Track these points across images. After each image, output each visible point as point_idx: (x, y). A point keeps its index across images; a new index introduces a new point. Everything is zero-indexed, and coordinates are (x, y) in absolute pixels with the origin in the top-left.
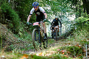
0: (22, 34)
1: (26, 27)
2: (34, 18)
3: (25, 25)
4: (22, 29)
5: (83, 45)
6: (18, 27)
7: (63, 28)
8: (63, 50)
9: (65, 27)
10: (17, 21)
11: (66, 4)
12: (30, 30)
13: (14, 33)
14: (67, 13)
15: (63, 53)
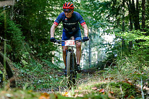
0: (27, 63)
1: (33, 51)
2: (46, 36)
3: (31, 47)
4: (27, 55)
5: (135, 81)
6: (20, 50)
7: (94, 54)
8: (102, 88)
9: (96, 53)
10: (18, 41)
11: (100, 14)
12: (39, 56)
13: (14, 62)
14: (101, 30)
15: (103, 93)
